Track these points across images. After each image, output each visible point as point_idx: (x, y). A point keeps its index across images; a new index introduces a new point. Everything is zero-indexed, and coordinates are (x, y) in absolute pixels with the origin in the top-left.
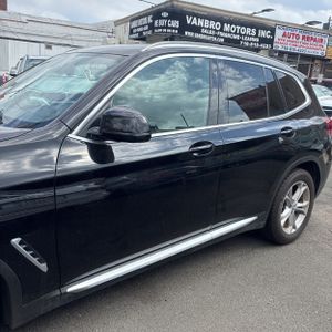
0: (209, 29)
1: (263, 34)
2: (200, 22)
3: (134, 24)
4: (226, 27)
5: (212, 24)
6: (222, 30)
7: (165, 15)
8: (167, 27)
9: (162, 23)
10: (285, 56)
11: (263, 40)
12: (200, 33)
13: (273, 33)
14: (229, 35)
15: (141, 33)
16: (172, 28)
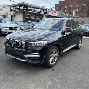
0: (33, 10)
1: (45, 11)
2: (31, 8)
4: (37, 10)
5: (34, 9)
6: (36, 10)
8: (23, 9)
9: (22, 8)
10: (50, 17)
11: (45, 13)
12: (31, 11)
13: (47, 11)
14: (38, 12)
15: (15, 11)
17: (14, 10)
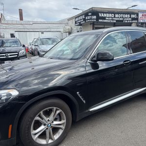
0: (109, 17)
1: (133, 16)
2: (105, 15)
3: (77, 19)
4: (117, 16)
5: (110, 15)
6: (114, 17)
7: (90, 14)
8: (91, 19)
9: (89, 18)
10: (144, 25)
11: (133, 19)
14: (118, 19)
15: (80, 23)
16: (93, 19)
17: (79, 21)
